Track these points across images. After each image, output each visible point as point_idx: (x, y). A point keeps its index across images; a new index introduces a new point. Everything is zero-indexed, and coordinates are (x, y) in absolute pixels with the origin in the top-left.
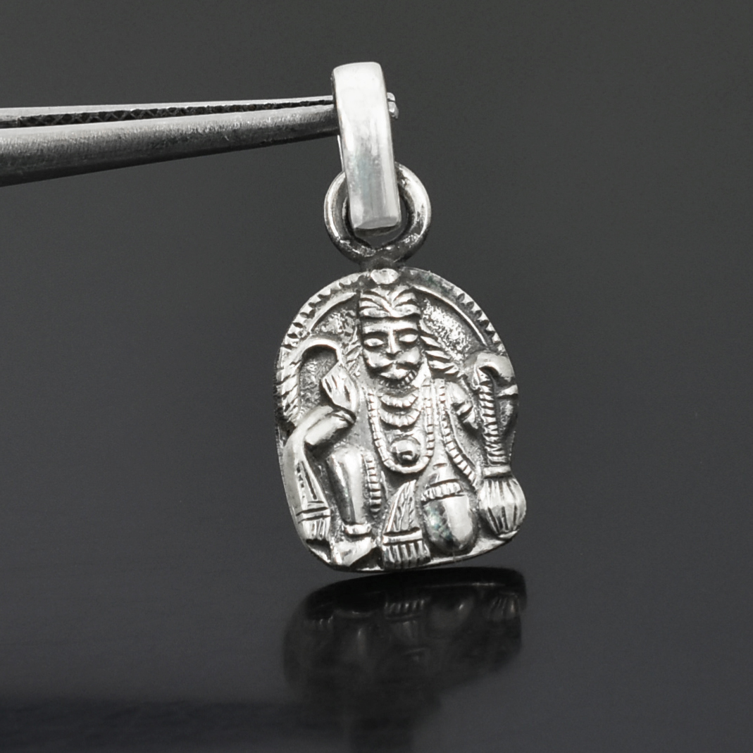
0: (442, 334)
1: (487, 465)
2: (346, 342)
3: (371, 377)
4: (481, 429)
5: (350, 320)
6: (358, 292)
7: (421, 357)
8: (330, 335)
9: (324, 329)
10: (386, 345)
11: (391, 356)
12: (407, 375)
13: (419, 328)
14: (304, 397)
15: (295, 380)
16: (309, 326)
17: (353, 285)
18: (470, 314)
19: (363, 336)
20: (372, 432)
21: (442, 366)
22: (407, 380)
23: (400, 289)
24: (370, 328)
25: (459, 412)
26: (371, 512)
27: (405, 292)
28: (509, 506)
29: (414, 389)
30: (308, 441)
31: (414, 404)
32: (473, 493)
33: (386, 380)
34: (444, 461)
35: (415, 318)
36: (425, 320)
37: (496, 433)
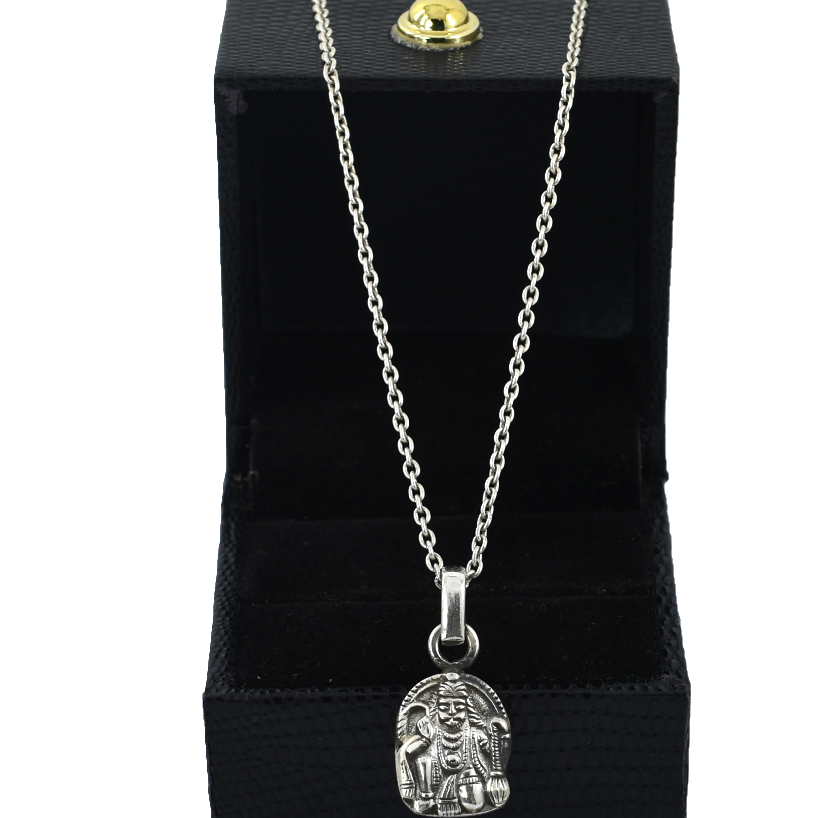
0: (478, 706)
1: (492, 771)
2: (431, 706)
3: (441, 724)
4: (491, 753)
5: (434, 696)
6: (440, 683)
7: (466, 716)
8: (424, 702)
9: (421, 699)
10: (449, 709)
11: (452, 714)
12: (458, 724)
13: (466, 702)
14: (408, 730)
15: (405, 721)
16: (414, 697)
17: (437, 679)
18: (492, 698)
19: (439, 704)
20: (438, 750)
21: (476, 721)
22: (458, 726)
23: (459, 683)
24: (442, 700)
25: (481, 744)
26: (434, 787)
27: (462, 685)
28: (500, 791)
29: (461, 731)
30: (408, 751)
31: (460, 738)
32: (484, 783)
33: (448, 725)
34: (471, 766)
35: (465, 697)
36: (470, 698)
37: (497, 755)
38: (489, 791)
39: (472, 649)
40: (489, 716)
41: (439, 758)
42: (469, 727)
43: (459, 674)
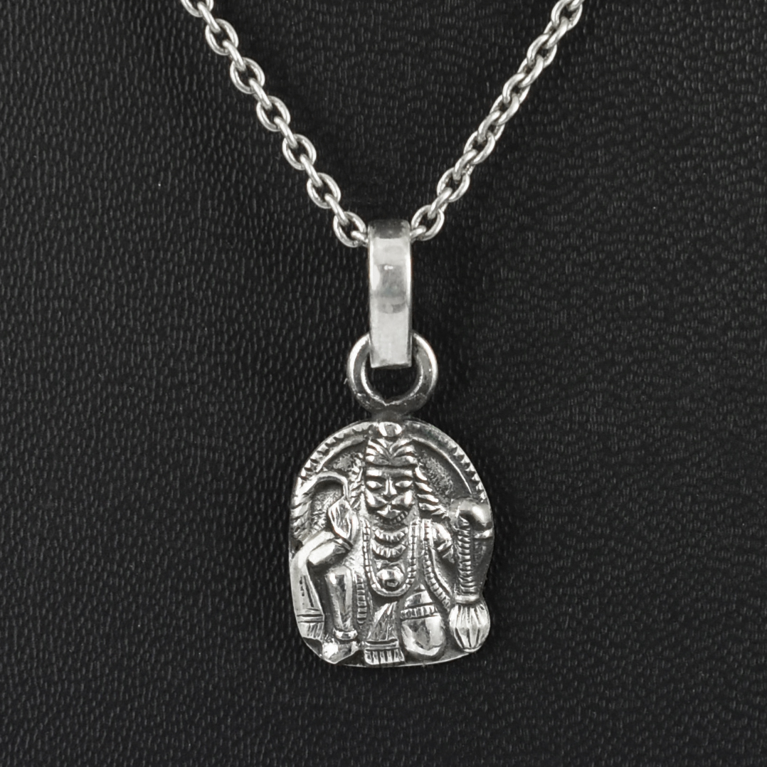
0: (434, 480)
2: (353, 480)
3: (369, 513)
4: (456, 564)
5: (358, 461)
6: (367, 439)
7: (414, 499)
8: (340, 471)
9: (335, 466)
10: (383, 488)
11: (389, 498)
12: (399, 515)
13: (415, 475)
14: (313, 520)
15: (307, 506)
16: (322, 462)
17: (364, 432)
18: (460, 465)
19: (366, 478)
20: (365, 559)
21: (432, 508)
22: (399, 518)
23: (403, 442)
25: (440, 548)
26: (357, 623)
27: (407, 444)
28: (474, 629)
29: (403, 525)
30: (311, 560)
31: (402, 539)
32: (445, 614)
34: (423, 587)
35: (412, 467)
36: (421, 467)
37: (469, 568)
38: (454, 628)
39: (425, 378)
40: (453, 498)
41: (366, 573)
42: (418, 519)
43: (401, 422)
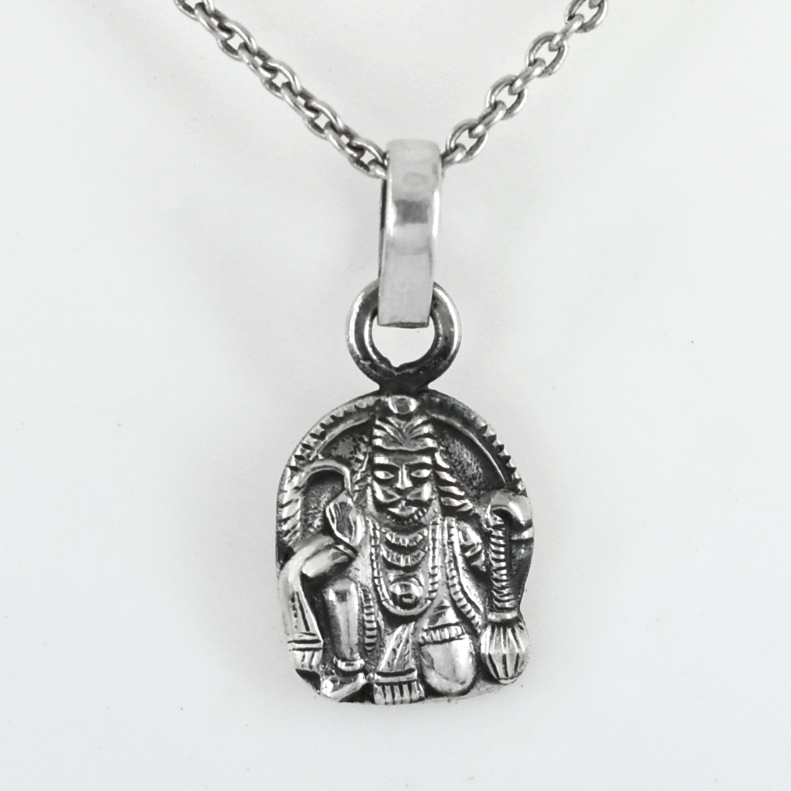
0: (459, 468)
1: (492, 610)
2: (356, 469)
3: (378, 511)
4: (489, 572)
5: (362, 445)
6: (374, 418)
7: (433, 492)
9: (333, 453)
10: (396, 479)
11: (403, 492)
12: (416, 512)
13: (434, 461)
14: (306, 521)
15: (299, 505)
16: (318, 448)
17: (369, 409)
18: (491, 449)
19: (373, 467)
20: (373, 569)
21: (456, 503)
22: (416, 517)
23: (419, 420)
24: (380, 459)
25: (468, 554)
26: (365, 649)
27: (424, 423)
28: (511, 655)
29: (421, 526)
30: (305, 572)
31: (420, 543)
32: (475, 635)
33: (393, 515)
34: (447, 603)
35: (430, 452)
36: (442, 451)
37: (505, 578)
38: (487, 654)
39: (446, 338)
40: (484, 489)
41: (375, 587)
42: (440, 516)
43: (416, 396)
